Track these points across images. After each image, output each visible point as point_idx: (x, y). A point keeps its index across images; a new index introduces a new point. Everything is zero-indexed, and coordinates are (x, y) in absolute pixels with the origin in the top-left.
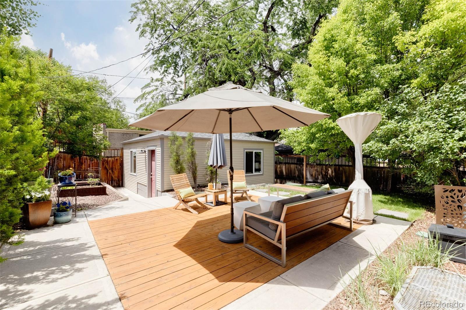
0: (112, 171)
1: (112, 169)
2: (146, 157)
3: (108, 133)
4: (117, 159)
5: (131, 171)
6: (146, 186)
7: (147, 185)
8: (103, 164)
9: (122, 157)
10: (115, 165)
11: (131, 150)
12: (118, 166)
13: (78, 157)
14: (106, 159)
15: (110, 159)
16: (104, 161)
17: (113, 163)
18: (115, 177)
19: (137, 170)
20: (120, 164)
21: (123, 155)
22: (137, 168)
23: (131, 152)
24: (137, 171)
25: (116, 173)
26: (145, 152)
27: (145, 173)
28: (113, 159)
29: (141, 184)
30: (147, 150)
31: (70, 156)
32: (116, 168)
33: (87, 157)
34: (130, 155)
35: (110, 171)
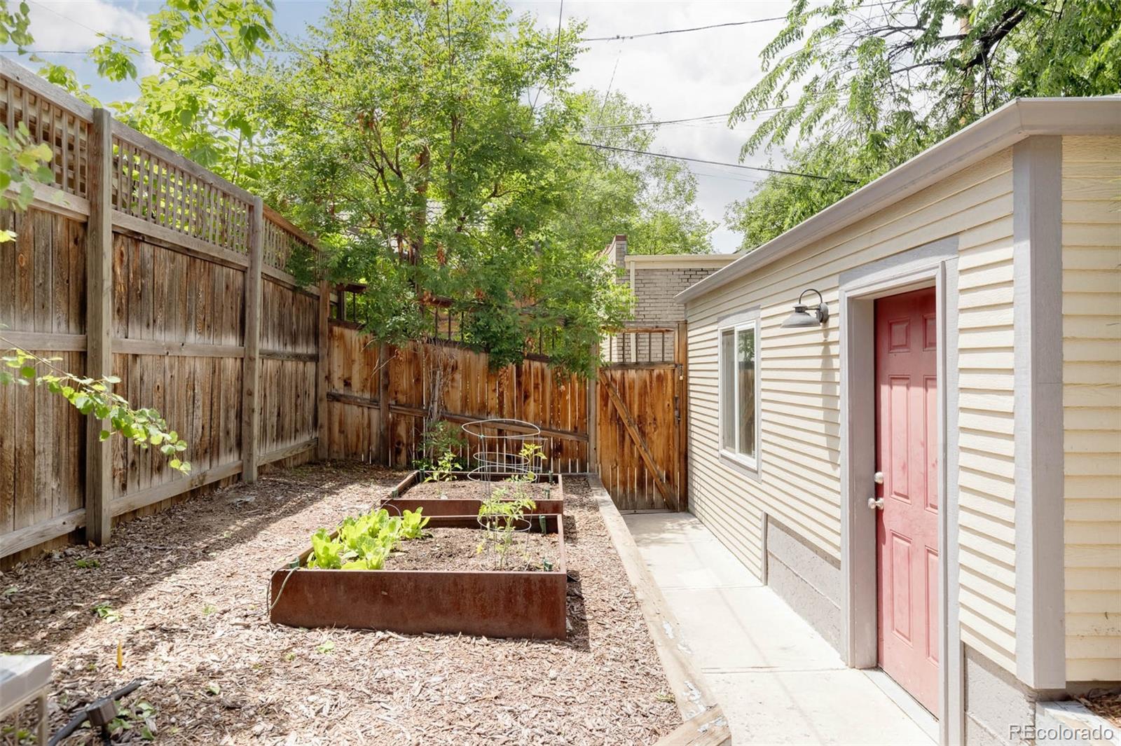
0: (643, 433)
1: (641, 421)
2: (827, 357)
3: (632, 274)
4: (660, 378)
5: (729, 442)
6: (836, 563)
7: (843, 556)
8: (605, 398)
9: (681, 366)
10: (652, 406)
11: (725, 325)
12: (663, 410)
13: (512, 367)
14: (618, 374)
15: (632, 374)
16: (608, 385)
17: (643, 393)
18: (654, 461)
19: (759, 435)
20: (675, 399)
21: (686, 358)
22: (760, 425)
23: (728, 333)
24: (759, 444)
25: (659, 440)
26: (824, 318)
27: (828, 468)
28: (645, 374)
29: (788, 531)
30: (837, 302)
31: (483, 359)
32: (660, 416)
33: (545, 365)
34: (719, 350)
35: (633, 431)
